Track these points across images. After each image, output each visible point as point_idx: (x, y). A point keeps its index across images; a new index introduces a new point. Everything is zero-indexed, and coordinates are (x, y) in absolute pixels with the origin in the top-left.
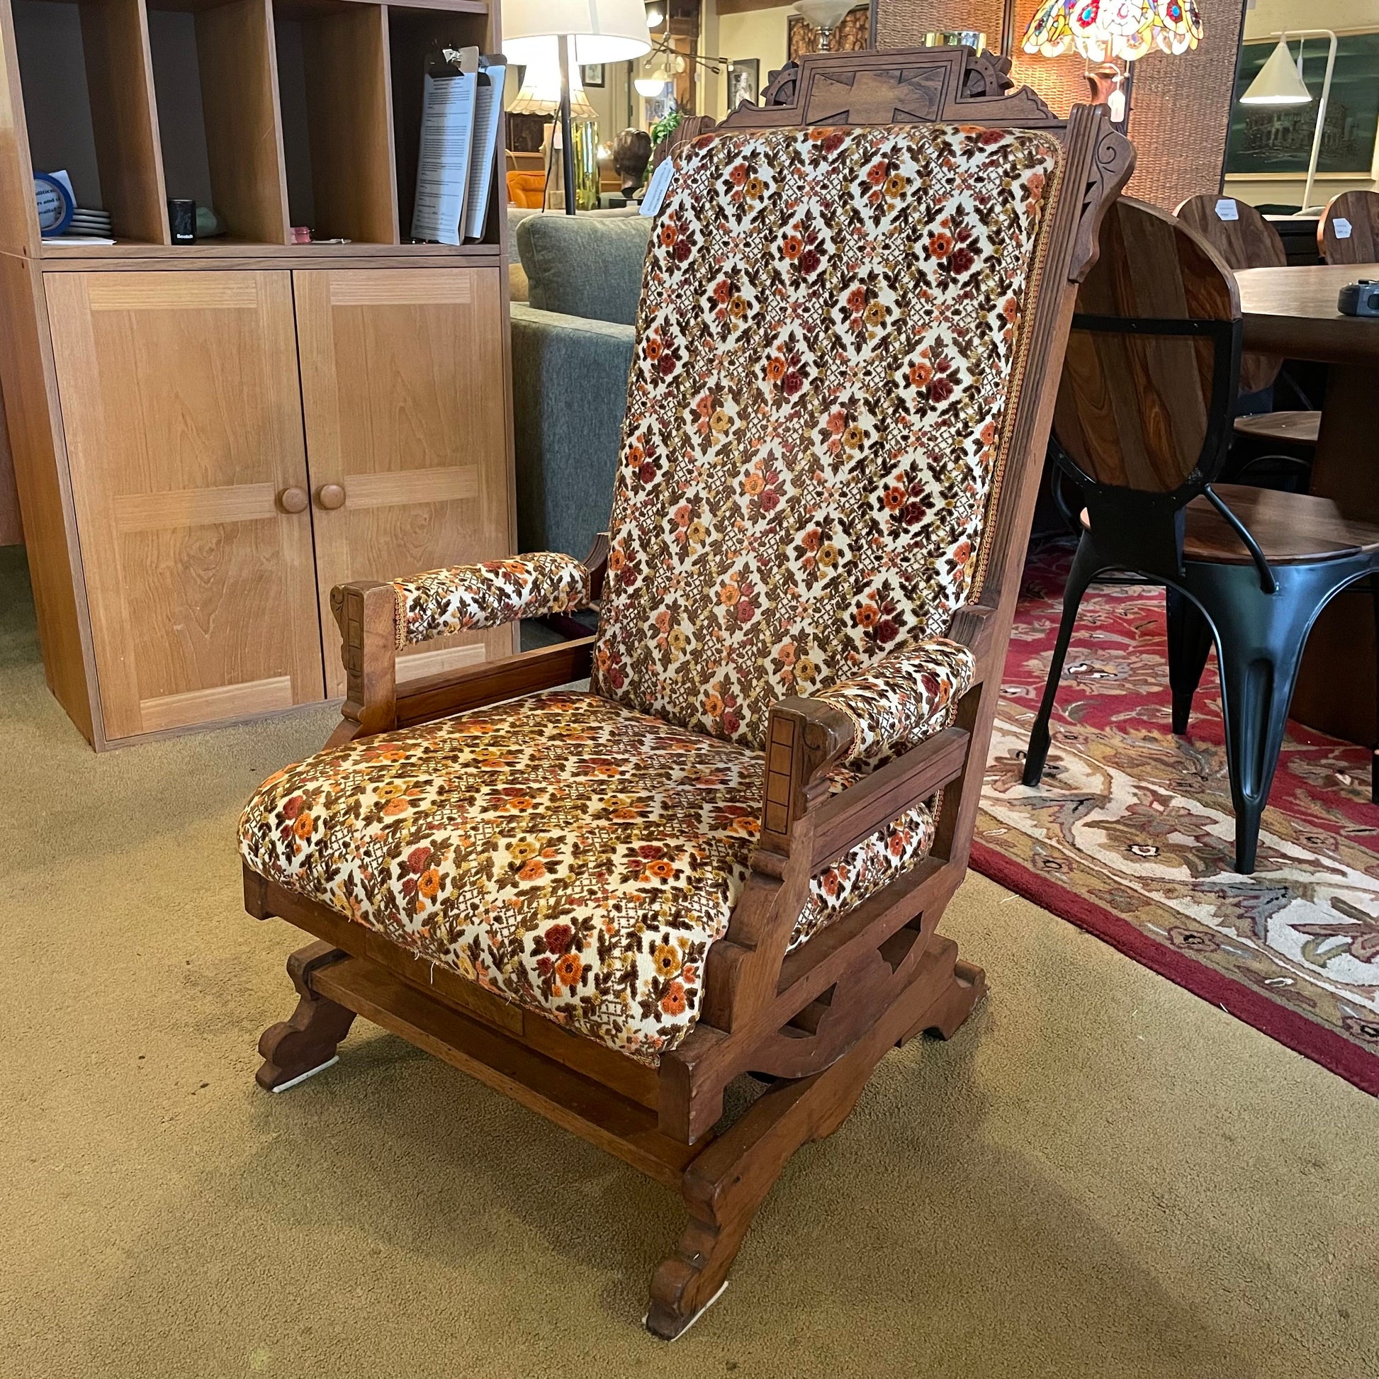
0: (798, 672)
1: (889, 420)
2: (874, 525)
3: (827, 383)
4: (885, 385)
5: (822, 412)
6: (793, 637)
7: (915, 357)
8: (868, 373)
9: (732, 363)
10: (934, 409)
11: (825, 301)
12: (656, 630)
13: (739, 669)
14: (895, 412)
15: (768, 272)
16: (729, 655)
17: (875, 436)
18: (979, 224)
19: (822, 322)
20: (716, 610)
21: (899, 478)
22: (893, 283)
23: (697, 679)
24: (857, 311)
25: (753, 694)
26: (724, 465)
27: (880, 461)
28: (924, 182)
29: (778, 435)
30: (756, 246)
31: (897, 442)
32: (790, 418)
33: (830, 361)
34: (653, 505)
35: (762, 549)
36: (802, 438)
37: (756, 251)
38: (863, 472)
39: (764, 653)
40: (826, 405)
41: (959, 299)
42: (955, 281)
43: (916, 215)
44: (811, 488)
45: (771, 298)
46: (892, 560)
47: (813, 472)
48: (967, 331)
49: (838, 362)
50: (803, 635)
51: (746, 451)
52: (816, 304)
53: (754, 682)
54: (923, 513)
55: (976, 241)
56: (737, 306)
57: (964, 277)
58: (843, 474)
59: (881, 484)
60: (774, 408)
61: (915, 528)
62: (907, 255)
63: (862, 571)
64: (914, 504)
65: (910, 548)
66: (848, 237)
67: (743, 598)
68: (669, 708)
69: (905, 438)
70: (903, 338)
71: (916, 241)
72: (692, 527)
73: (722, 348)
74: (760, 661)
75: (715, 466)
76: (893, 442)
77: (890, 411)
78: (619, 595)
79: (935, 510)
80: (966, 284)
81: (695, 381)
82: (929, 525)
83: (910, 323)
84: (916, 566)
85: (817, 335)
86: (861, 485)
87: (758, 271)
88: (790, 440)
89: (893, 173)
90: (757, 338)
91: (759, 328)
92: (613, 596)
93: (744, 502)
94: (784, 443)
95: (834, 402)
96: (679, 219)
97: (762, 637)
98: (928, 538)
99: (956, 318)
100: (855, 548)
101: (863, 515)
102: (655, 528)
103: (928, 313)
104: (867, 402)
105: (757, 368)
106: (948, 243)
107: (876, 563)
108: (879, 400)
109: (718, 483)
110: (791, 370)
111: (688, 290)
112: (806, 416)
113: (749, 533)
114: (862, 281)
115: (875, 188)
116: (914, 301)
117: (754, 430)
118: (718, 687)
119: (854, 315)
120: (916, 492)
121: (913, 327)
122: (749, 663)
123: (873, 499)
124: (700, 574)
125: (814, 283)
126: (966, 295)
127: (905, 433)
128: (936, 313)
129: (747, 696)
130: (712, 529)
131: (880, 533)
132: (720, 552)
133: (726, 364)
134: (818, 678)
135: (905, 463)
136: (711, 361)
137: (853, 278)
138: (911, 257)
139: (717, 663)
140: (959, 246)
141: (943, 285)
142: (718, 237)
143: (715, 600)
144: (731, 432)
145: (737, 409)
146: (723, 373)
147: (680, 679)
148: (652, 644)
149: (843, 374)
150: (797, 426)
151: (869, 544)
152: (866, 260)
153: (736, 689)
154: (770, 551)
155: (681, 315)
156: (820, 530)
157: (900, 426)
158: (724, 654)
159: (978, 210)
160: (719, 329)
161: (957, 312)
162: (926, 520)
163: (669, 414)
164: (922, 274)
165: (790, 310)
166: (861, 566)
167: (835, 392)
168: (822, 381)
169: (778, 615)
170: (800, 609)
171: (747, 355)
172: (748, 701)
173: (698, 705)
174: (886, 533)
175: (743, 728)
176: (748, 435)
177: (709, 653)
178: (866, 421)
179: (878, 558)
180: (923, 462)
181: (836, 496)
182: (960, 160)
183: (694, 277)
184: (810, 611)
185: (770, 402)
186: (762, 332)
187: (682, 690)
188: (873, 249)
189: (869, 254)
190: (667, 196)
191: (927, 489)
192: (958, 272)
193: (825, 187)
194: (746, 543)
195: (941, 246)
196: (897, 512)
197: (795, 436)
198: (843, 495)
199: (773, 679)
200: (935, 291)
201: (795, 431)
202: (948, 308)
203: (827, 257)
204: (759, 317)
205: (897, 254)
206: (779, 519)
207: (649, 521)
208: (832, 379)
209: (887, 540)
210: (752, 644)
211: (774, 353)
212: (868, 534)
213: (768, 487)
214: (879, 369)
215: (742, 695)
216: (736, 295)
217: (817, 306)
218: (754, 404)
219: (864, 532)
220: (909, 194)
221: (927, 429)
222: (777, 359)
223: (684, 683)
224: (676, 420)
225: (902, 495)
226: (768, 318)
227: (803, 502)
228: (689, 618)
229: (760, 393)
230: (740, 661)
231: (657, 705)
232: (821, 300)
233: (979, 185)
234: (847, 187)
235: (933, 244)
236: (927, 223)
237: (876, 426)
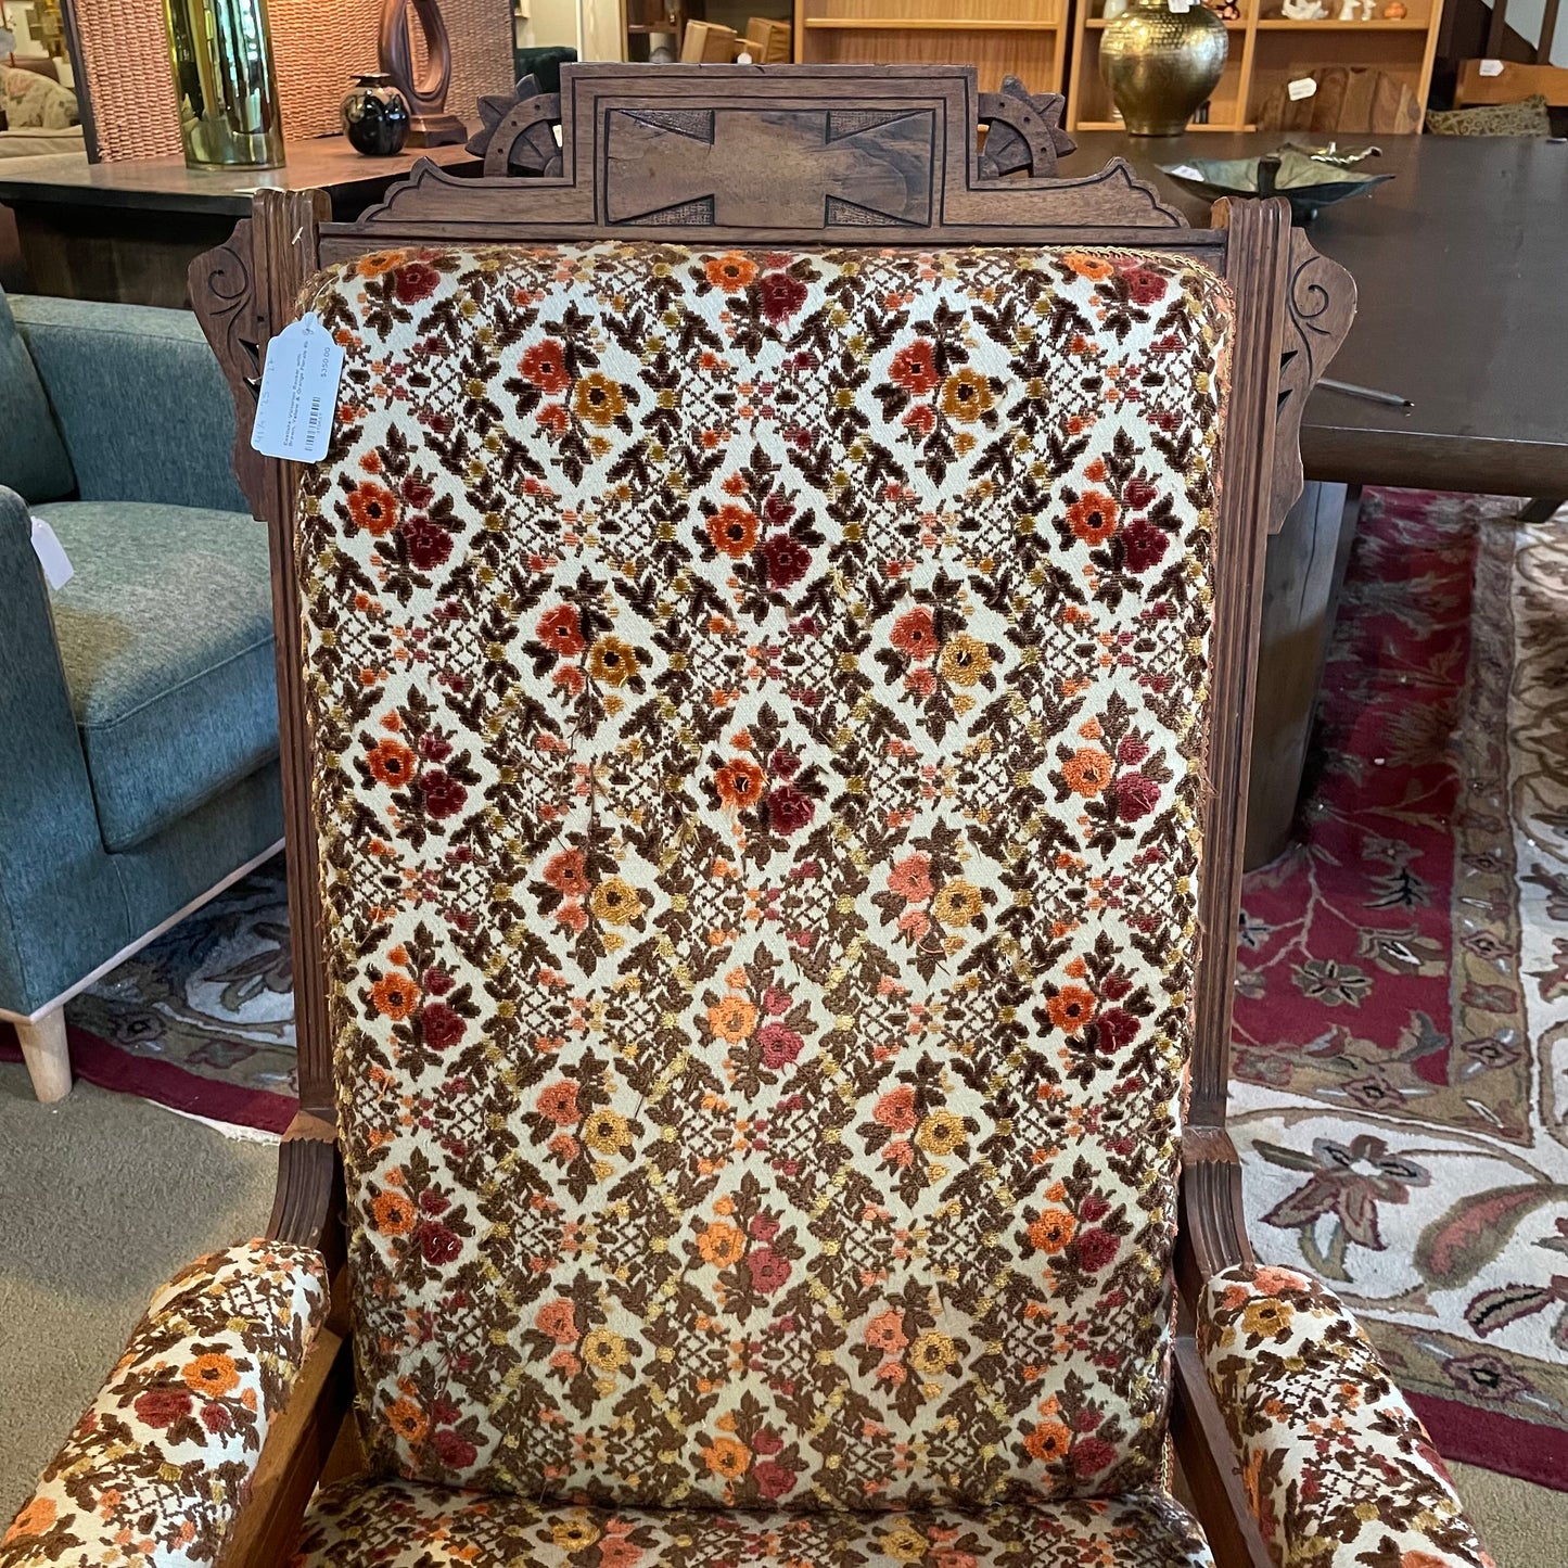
0: (918, 1362)
1: (1033, 865)
2: (1036, 1063)
3: (873, 804)
4: (1013, 799)
5: (871, 862)
6: (892, 1299)
7: (1070, 737)
8: (967, 778)
9: (620, 779)
10: (1127, 834)
11: (838, 640)
12: (541, 1343)
13: (775, 1380)
14: (1044, 848)
15: (680, 586)
16: (745, 1357)
17: (1007, 898)
18: (1168, 471)
19: (839, 682)
20: (692, 1278)
21: (1075, 971)
22: (997, 597)
23: (674, 1418)
24: (921, 657)
25: (821, 1422)
26: (645, 988)
27: (1026, 942)
28: (1035, 389)
29: (773, 916)
30: (635, 530)
31: (1060, 905)
32: (797, 879)
33: (873, 761)
34: (471, 1091)
35: (780, 1143)
36: (832, 915)
37: (636, 541)
38: (993, 967)
39: (831, 1337)
40: (879, 849)
41: (1148, 620)
42: (1134, 586)
43: (1029, 458)
44: (875, 1010)
45: (697, 639)
46: (1085, 1122)
47: (876, 980)
48: (1172, 678)
49: (894, 761)
50: (914, 1294)
51: (696, 954)
52: (816, 648)
53: (819, 1398)
54: (1135, 1027)
55: (1167, 504)
56: (611, 660)
57: (1151, 576)
58: (948, 976)
59: (1037, 984)
60: (751, 863)
61: (1123, 1055)
62: (1021, 541)
63: (1026, 1152)
64: (1114, 1014)
65: (1120, 1094)
66: (871, 506)
67: (755, 1246)
68: (612, 1481)
69: (1076, 895)
70: (1037, 703)
71: (1036, 509)
72: (593, 1124)
73: (585, 751)
74: (825, 1358)
75: (624, 993)
76: (1050, 905)
77: (1034, 846)
78: (417, 1284)
79: (1154, 1016)
80: (1157, 591)
81: (527, 824)
82: (1148, 1045)
83: (1049, 674)
84: (1135, 1123)
85: (831, 710)
86: (991, 993)
87: (650, 585)
88: (804, 922)
89: (954, 369)
90: (676, 724)
91: (677, 701)
92: (403, 1288)
93: (715, 1058)
94: (792, 930)
95: (899, 837)
96: (399, 469)
97: (817, 1310)
98: (1151, 1069)
99: (1146, 656)
100: (1001, 1109)
101: (1008, 1048)
102: (488, 1139)
103: (1085, 651)
104: (975, 835)
105: (690, 785)
106: (1110, 512)
107: (1053, 1134)
108: (1002, 830)
109: (640, 1026)
110: (778, 783)
111: (464, 632)
112: (835, 872)
113: (742, 1115)
114: (922, 596)
115: (915, 401)
116: (1050, 630)
117: (708, 912)
118: (730, 1423)
119: (914, 666)
120: (1115, 991)
121: (1056, 682)
122: (796, 1364)
123: (1023, 1014)
124: (634, 1215)
125: (803, 606)
126: (1161, 612)
127: (1076, 884)
128: (1101, 651)
129: (804, 1425)
130: (643, 1119)
131: (1052, 1076)
132: (677, 1163)
133: (605, 782)
134: (965, 1363)
135: (1083, 940)
136: (566, 778)
137: (898, 592)
138: (1028, 546)
139: (721, 1377)
140: (1133, 516)
141: (1110, 596)
142: (522, 512)
143: (684, 1259)
144: (649, 920)
145: (654, 871)
146: (601, 803)
147: (629, 1427)
148: (539, 1370)
149: (909, 783)
150: (816, 894)
151: (1031, 1099)
152: (926, 553)
153: (775, 1418)
154: (802, 1143)
155: (457, 686)
156: (912, 1088)
157: (1062, 873)
158: (733, 1357)
159: (1161, 444)
160: (570, 710)
161: (1147, 646)
162: (1140, 1038)
163: (472, 897)
164: (1061, 577)
165: (750, 663)
166: (1020, 1143)
167: (896, 820)
168: (862, 802)
169: (848, 1265)
170: (898, 1244)
171: (658, 758)
172: (809, 1436)
173: (686, 1463)
174: (1063, 1074)
175: (804, 1482)
176: (697, 921)
177: (694, 1363)
178: (980, 871)
179: (1056, 1123)
180: (1120, 934)
181: (939, 1019)
182: (1103, 339)
183: (475, 601)
184: (923, 1244)
185: (738, 852)
186: (686, 710)
187: (639, 1444)
188: (939, 530)
189: (928, 541)
190: (342, 415)
191: (1137, 982)
192: (1138, 567)
193: (786, 397)
194: (738, 1137)
195: (1095, 520)
196: (1080, 1033)
197: (815, 913)
198: (955, 1015)
199: (863, 1385)
200: (1095, 609)
201: (813, 903)
202: (1126, 638)
203: (825, 549)
204: (675, 682)
205: (996, 536)
206: (810, 1077)
207: (467, 1126)
208: (883, 795)
209: (1069, 1086)
210: (798, 1328)
211: (729, 753)
212: (1025, 1081)
213: (769, 1020)
214: (993, 769)
215: (793, 1428)
216: (603, 636)
217: (818, 650)
218: (697, 859)
219: (1015, 1079)
220: (1002, 413)
221: (1120, 872)
222: (738, 765)
223: (640, 1430)
224: (494, 909)
225: (1088, 1002)
226: (697, 681)
227: (862, 1039)
228: (626, 1304)
229: (708, 838)
230: (775, 1364)
231: (581, 1478)
232: (828, 639)
233: (1154, 391)
234: (845, 399)
235: (1075, 515)
236: (1056, 473)
237: (1005, 879)
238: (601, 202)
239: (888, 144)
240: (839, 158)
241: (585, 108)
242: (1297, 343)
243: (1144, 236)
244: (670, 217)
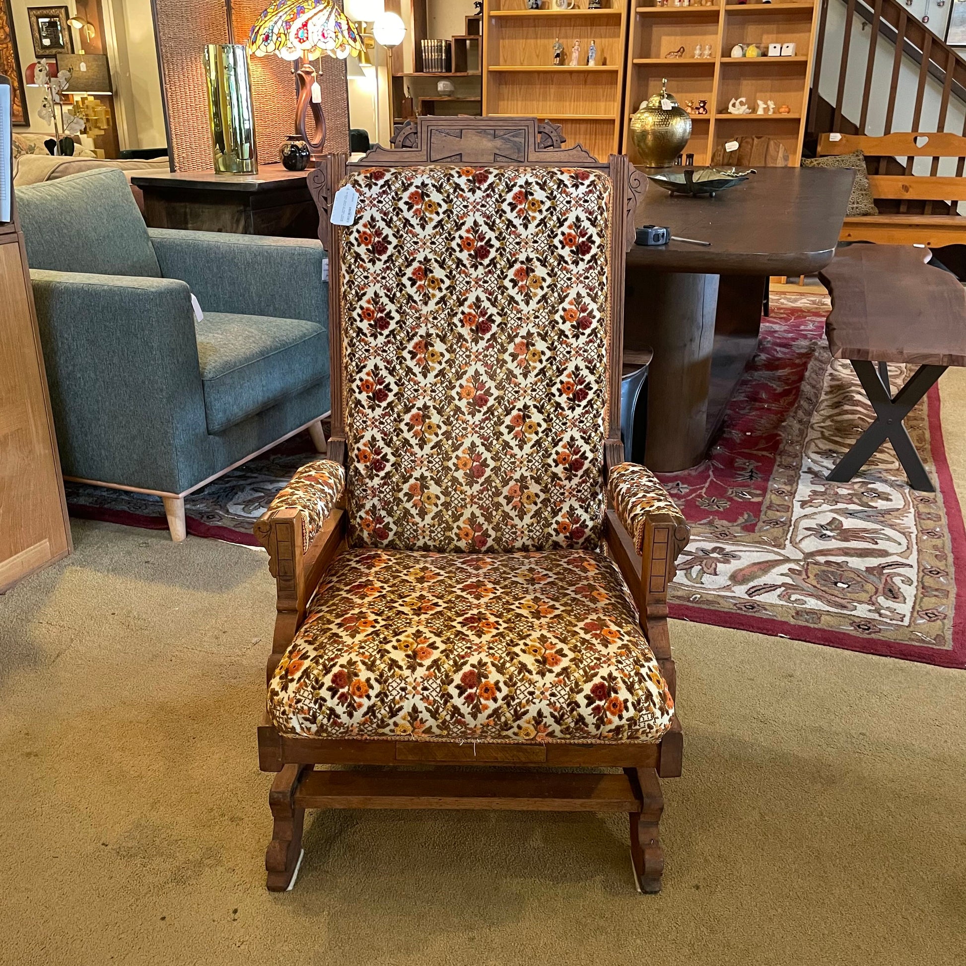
0: (524, 500)
1: (556, 343)
2: (558, 405)
3: (509, 325)
4: (550, 323)
5: (509, 343)
6: (516, 480)
7: (566, 305)
8: (536, 317)
9: (435, 318)
10: (583, 334)
11: (498, 276)
12: (410, 496)
13: (481, 507)
14: (559, 338)
15: (453, 260)
16: (472, 500)
17: (549, 354)
18: (591, 227)
19: (499, 288)
20: (456, 474)
21: (569, 376)
22: (543, 263)
23: (450, 520)
24: (522, 281)
25: (495, 520)
26: (442, 383)
27: (554, 367)
28: (553, 203)
29: (480, 360)
30: (440, 244)
31: (564, 356)
32: (487, 349)
33: (509, 312)
34: (390, 416)
35: (482, 431)
36: (498, 360)
37: (440, 247)
38: (545, 375)
39: (498, 493)
40: (511, 339)
41: (587, 270)
42: (583, 260)
43: (552, 223)
44: (510, 389)
45: (458, 276)
46: (573, 424)
47: (510, 380)
48: (595, 288)
49: (515, 312)
50: (523, 478)
51: (457, 372)
52: (492, 278)
53: (494, 513)
54: (587, 394)
55: (591, 236)
56: (433, 282)
57: (587, 257)
58: (531, 378)
59: (558, 380)
60: (473, 344)
61: (584, 403)
62: (550, 246)
63: (555, 433)
64: (581, 390)
65: (583, 415)
66: (507, 237)
67: (475, 464)
68: (430, 543)
69: (569, 352)
70: (556, 294)
71: (554, 237)
72: (426, 425)
73: (425, 310)
74: (496, 500)
75: (436, 384)
76: (561, 356)
77: (556, 338)
78: (372, 479)
79: (593, 391)
80: (589, 262)
81: (408, 332)
82: (591, 400)
83: (559, 286)
84: (588, 424)
85: (496, 296)
86: (544, 383)
87: (444, 259)
88: (489, 362)
89: (530, 198)
90: (451, 301)
91: (452, 295)
92: (367, 480)
93: (463, 404)
94: (486, 364)
95: (516, 336)
96: (374, 227)
97: (494, 484)
98: (592, 407)
99: (587, 281)
100: (548, 420)
101: (550, 400)
102: (395, 431)
103: (569, 279)
104: (539, 334)
105: (455, 320)
106: (575, 238)
107: (564, 427)
108: (547, 332)
109: (440, 395)
110: (481, 319)
111: (391, 274)
112: (498, 346)
113: (471, 423)
114: (522, 263)
115: (519, 207)
116: (559, 273)
117: (461, 359)
118: (467, 522)
119: (520, 284)
120: (581, 382)
121: (561, 288)
122: (487, 502)
123: (554, 390)
124: (438, 454)
125: (488, 266)
126: (591, 268)
127: (568, 349)
128: (574, 279)
129: (490, 522)
130: (442, 424)
131: (563, 409)
132: (451, 438)
133: (431, 319)
134: (538, 501)
135: (571, 367)
136: (419, 318)
137: (515, 261)
138: (552, 248)
139: (464, 507)
140: (581, 240)
141: (576, 263)
142: (408, 239)
143: (453, 468)
144: (443, 362)
145: (445, 347)
146: (429, 325)
147: (436, 523)
148: (408, 505)
149: (519, 319)
150: (493, 353)
151: (557, 417)
152: (523, 250)
153: (481, 520)
154: (489, 431)
155: (388, 290)
156: (521, 413)
157: (564, 346)
158: (468, 500)
159: (589, 219)
160: (421, 297)
161: (587, 278)
162: (589, 398)
163: (391, 355)
164: (562, 257)
165: (473, 283)
166: (554, 430)
167: (516, 330)
168: (506, 324)
169: (503, 469)
170: (518, 463)
171: (446, 312)
172: (491, 526)
173: (454, 536)
174: (566, 408)
175: (490, 542)
176: (457, 362)
177: (456, 502)
178: (541, 345)
179: (564, 424)
180: (582, 365)
181: (529, 392)
182: (571, 190)
183: (394, 265)
184: (525, 463)
185: (470, 341)
186: (454, 297)
187: (439, 530)
188: (527, 243)
189: (524, 247)
190: (358, 212)
191: (587, 380)
192: (584, 254)
193: (483, 206)
194: (469, 429)
195: (571, 240)
196: (571, 396)
197: (492, 359)
198: (534, 390)
199: (507, 509)
200: (572, 267)
201: (492, 356)
202: (581, 275)
203: (494, 249)
204: (451, 289)
205: (543, 245)
206: (491, 410)
207: (388, 427)
208: (512, 323)
209: (568, 412)
210: (488, 490)
211: (467, 310)
212: (555, 411)
213: (479, 392)
214: (544, 314)
215: (486, 523)
216: (430, 275)
217: (493, 279)
218: (457, 343)
219: (552, 410)
220: (544, 210)
221: (581, 346)
222: (470, 314)
223: (440, 525)
224: (397, 359)
225: (573, 385)
226: (458, 289)
227: (506, 398)
228: (436, 483)
229: (461, 336)
230: (481, 502)
231: (420, 543)
232: (496, 276)
233: (586, 204)
234: (500, 206)
235: (565, 239)
236: (559, 227)
237: (548, 348)
238: (429, 155)
239: (512, 139)
240: (498, 143)
241: (425, 129)
242: (631, 196)
243: (586, 165)
244: (449, 160)
